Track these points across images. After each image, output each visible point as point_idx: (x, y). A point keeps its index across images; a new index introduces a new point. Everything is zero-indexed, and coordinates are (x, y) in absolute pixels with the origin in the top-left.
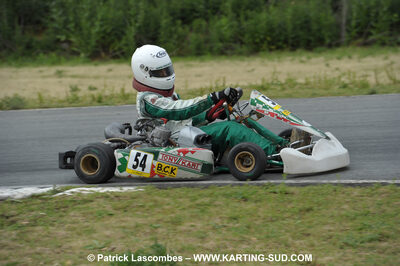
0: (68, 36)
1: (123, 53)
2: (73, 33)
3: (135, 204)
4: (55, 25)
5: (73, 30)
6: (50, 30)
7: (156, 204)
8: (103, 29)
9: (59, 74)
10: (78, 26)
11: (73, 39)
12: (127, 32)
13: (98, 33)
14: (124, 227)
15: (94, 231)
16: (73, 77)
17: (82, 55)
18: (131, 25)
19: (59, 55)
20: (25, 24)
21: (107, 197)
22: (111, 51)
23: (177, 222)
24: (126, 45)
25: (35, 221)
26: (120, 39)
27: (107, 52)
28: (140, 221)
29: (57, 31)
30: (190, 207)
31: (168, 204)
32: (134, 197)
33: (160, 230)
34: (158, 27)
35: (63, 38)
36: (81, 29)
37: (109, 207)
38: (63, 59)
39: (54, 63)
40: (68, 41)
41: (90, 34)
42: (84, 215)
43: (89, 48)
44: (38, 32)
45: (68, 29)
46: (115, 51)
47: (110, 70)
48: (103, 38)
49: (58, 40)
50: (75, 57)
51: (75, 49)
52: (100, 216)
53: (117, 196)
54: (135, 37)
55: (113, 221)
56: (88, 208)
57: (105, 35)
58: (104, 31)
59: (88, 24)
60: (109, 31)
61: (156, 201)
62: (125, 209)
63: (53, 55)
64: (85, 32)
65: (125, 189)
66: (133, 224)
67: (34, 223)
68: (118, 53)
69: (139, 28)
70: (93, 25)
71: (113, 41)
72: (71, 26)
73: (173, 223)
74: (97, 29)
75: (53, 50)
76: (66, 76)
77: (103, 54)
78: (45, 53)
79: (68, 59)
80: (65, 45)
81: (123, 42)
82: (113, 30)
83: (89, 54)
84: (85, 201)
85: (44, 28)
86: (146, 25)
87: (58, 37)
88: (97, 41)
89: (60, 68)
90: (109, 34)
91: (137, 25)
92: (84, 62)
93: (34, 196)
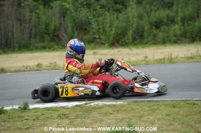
0: (100, 36)
1: (126, 44)
2: (102, 34)
3: (122, 109)
4: (94, 31)
5: (102, 32)
6: (91, 33)
7: (132, 109)
8: (116, 32)
9: (95, 54)
10: (104, 31)
11: (102, 37)
12: (128, 33)
13: (114, 34)
14: (117, 119)
15: (103, 121)
16: (101, 55)
17: (106, 45)
18: (130, 29)
19: (95, 45)
20: (79, 30)
21: (110, 106)
22: (120, 42)
23: (141, 117)
24: (128, 39)
25: (77, 116)
26: (125, 36)
27: (118, 43)
28: (124, 116)
29: (94, 33)
30: (148, 110)
31: (138, 109)
32: (122, 106)
33: (133, 120)
34: (143, 30)
35: (97, 37)
36: (106, 32)
37: (110, 110)
38: (97, 46)
39: (93, 49)
40: (100, 38)
41: (110, 34)
42: (99, 114)
43: (110, 41)
44: (85, 34)
45: (100, 32)
46: (122, 42)
47: (119, 51)
48: (117, 36)
49: (95, 38)
50: (103, 45)
51: (103, 42)
52: (106, 114)
53: (114, 106)
54: (132, 35)
55: (112, 116)
56: (101, 111)
57: (117, 35)
58: (117, 33)
59: (109, 30)
60: (119, 33)
61: (132, 108)
62: (118, 111)
63: (93, 45)
64: (108, 33)
65: (119, 103)
66: (121, 118)
67: (77, 117)
68: (124, 43)
69: (134, 31)
70: (111, 30)
71: (121, 38)
72: (101, 30)
73: (139, 117)
74: (113, 32)
75: (92, 42)
76: (98, 54)
77: (116, 44)
78: (89, 44)
79: (99, 47)
80: (98, 40)
81: (126, 38)
82: (121, 32)
83: (109, 44)
84: (100, 108)
85: (89, 32)
86: (138, 29)
87: (95, 36)
88: (114, 38)
89: (95, 51)
90: (119, 34)
91: (133, 29)
92: (107, 48)
93: (77, 106)
